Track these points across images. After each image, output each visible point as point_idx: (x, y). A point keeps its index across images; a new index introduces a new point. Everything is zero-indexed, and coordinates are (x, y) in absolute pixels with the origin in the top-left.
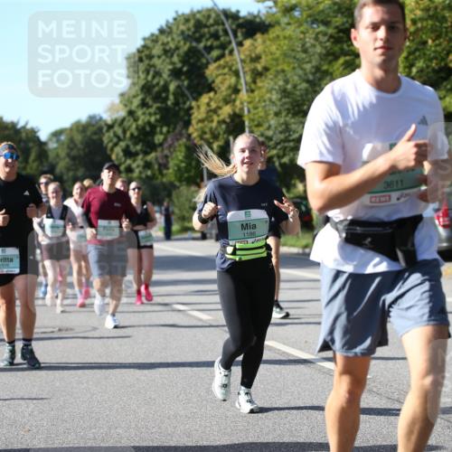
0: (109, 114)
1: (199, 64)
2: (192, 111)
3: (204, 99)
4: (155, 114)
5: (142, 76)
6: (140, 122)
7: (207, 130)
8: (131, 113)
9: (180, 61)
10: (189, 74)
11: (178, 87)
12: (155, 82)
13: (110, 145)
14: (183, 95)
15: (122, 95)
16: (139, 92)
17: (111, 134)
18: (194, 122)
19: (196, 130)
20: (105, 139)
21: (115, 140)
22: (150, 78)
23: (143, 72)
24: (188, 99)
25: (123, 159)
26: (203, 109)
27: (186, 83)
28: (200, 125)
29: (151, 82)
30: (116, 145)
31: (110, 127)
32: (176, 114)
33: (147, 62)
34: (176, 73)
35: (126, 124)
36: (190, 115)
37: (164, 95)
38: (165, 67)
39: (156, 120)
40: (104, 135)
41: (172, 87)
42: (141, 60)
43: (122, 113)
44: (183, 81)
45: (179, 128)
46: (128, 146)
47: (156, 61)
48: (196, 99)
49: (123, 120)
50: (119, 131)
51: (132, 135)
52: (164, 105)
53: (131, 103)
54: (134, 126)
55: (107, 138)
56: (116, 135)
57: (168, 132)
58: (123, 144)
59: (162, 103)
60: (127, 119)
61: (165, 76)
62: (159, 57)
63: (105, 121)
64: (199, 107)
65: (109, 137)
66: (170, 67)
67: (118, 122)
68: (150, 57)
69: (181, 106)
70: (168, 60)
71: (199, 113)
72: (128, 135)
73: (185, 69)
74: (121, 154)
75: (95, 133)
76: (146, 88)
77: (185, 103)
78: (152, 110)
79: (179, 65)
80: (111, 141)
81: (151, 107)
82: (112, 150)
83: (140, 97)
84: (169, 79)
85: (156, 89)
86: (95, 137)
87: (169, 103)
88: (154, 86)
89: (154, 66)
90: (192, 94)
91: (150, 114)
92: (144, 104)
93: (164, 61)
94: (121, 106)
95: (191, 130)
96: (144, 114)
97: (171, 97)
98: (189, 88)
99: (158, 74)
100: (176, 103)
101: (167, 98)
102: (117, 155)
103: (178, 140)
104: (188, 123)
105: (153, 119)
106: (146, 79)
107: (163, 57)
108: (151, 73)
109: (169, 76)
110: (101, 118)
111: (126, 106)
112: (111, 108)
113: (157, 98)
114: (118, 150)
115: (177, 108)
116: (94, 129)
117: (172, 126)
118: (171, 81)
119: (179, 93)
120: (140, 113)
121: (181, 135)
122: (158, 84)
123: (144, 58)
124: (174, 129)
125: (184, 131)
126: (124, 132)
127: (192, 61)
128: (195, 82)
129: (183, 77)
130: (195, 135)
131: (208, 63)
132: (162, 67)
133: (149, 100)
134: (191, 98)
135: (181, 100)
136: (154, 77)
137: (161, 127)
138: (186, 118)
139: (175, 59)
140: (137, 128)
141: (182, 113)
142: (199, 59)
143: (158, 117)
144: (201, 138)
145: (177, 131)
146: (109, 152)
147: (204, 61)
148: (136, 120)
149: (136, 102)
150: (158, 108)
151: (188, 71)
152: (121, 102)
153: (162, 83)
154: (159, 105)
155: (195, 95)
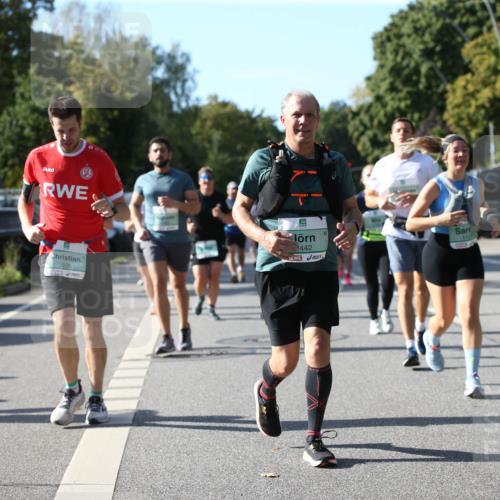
0: (354, 100)
1: (454, 43)
2: (446, 95)
3: (461, 81)
4: (405, 99)
5: (390, 56)
6: (389, 108)
7: (464, 116)
8: (379, 98)
9: (433, 40)
10: (443, 54)
11: (431, 69)
12: (405, 63)
13: (356, 134)
14: (436, 77)
15: (369, 79)
16: (387, 75)
17: (357, 122)
18: (449, 107)
19: (452, 116)
20: (351, 128)
21: (361, 129)
22: (399, 59)
23: (392, 53)
24: (442, 82)
25: (370, 150)
26: (460, 93)
27: (439, 64)
28: (456, 111)
29: (401, 63)
30: (362, 133)
31: (356, 114)
32: (429, 99)
33: (395, 41)
34: (428, 54)
35: (373, 111)
36: (444, 100)
37: (415, 78)
38: (415, 46)
39: (407, 106)
40: (348, 123)
41: (424, 69)
42: (389, 39)
43: (369, 99)
44: (436, 62)
45: (432, 114)
46: (375, 136)
47: (405, 40)
48: (451, 81)
49: (370, 106)
50: (365, 118)
51: (380, 123)
52: (415, 90)
53: (379, 87)
54: (382, 113)
55: (352, 127)
56: (362, 123)
57: (420, 119)
58: (370, 133)
59: (412, 86)
60: (374, 105)
61: (416, 56)
62: (409, 36)
63: (350, 108)
64: (454, 91)
65: (355, 125)
66: (422, 47)
67: (365, 108)
68: (399, 36)
69: (434, 89)
70: (419, 39)
71: (455, 97)
72: (376, 122)
73: (438, 48)
74: (368, 144)
75: (339, 121)
76: (396, 71)
77: (438, 86)
78: (402, 95)
79: (431, 45)
80: (356, 129)
81: (400, 91)
82: (358, 139)
83: (388, 81)
84: (420, 60)
85: (406, 72)
86: (339, 126)
87: (421, 86)
88: (403, 69)
89: (403, 46)
90: (446, 76)
91: (400, 100)
92: (393, 89)
93: (414, 40)
94: (368, 91)
95: (446, 116)
96: (393, 99)
97: (423, 80)
98: (442, 69)
99: (407, 54)
100: (429, 87)
101: (418, 82)
102: (364, 145)
103: (431, 127)
104: (442, 109)
105: (403, 105)
106: (395, 60)
107: (414, 36)
108: (401, 54)
109: (420, 56)
110: (345, 105)
111: (373, 90)
112: (356, 94)
113: (407, 81)
114: (365, 139)
115: (429, 92)
116: (338, 116)
117: (425, 112)
118: (423, 62)
119: (432, 76)
120: (388, 98)
121: (435, 122)
122: (408, 66)
123: (392, 37)
124: (427, 115)
125: (438, 118)
126: (372, 119)
127: (446, 39)
128: (450, 63)
129: (436, 58)
130: (451, 122)
131: (464, 42)
132: (412, 47)
133: (398, 84)
134: (445, 81)
135: (434, 83)
136: (403, 59)
137: (412, 113)
138: (440, 103)
139: (427, 37)
140: (386, 115)
141: (435, 98)
142: (453, 38)
143: (409, 102)
144: (458, 124)
145: (430, 118)
146: (354, 141)
147: (459, 39)
148: (384, 106)
149: (384, 86)
150: (408, 93)
151: (442, 51)
152: (368, 86)
153: (412, 64)
154: (409, 89)
155: (449, 77)
